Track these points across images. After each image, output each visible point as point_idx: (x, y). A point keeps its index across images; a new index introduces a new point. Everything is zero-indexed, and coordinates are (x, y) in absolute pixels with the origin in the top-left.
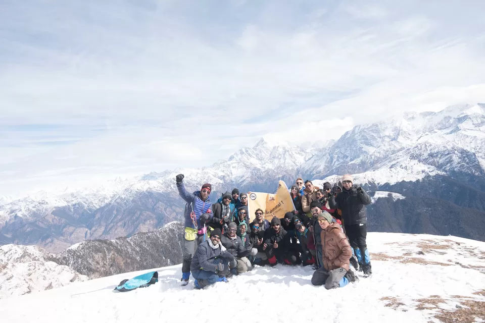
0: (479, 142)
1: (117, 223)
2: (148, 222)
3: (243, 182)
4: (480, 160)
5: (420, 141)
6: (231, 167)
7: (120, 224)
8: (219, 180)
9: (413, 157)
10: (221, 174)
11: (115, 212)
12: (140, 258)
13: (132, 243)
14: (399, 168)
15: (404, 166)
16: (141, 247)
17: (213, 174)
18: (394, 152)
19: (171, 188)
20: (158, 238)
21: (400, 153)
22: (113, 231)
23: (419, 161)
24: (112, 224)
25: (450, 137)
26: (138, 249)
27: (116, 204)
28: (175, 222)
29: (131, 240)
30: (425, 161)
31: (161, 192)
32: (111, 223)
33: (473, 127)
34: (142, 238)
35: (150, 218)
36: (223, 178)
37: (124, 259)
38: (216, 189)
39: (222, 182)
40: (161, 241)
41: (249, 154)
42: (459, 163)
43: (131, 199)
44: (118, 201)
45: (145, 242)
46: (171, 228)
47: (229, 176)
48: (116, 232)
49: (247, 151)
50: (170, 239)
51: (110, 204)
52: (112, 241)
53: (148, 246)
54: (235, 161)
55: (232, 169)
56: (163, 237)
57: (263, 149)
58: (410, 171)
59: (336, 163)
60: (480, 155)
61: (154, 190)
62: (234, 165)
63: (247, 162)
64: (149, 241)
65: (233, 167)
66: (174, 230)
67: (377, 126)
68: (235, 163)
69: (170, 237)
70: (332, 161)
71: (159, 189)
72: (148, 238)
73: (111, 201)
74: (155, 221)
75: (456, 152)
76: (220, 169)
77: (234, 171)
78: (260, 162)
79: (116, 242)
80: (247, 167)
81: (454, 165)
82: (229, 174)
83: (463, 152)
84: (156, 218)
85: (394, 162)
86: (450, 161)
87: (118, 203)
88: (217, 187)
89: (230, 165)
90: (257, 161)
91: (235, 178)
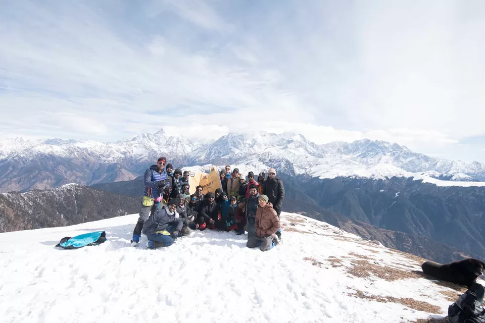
0: (296, 157)
1: (11, 179)
2: (46, 181)
3: (140, 159)
4: (295, 167)
5: (266, 151)
6: (133, 146)
7: (15, 179)
8: (121, 154)
9: (260, 160)
10: (123, 150)
11: (11, 169)
12: (33, 211)
13: (26, 198)
14: (251, 166)
15: (254, 165)
16: (34, 202)
17: (116, 149)
18: (250, 155)
19: (74, 155)
20: (54, 196)
21: (254, 156)
22: (6, 185)
23: (264, 163)
24: (6, 179)
25: (282, 151)
26: (31, 203)
27: (12, 161)
28: (74, 184)
29: (25, 195)
30: (267, 164)
31: (63, 157)
32: (5, 177)
33: (294, 147)
34: (37, 194)
35: (48, 178)
36: (125, 153)
37: (14, 211)
39: (123, 156)
40: (57, 199)
41: (150, 139)
42: (284, 168)
43: (31, 159)
44: (16, 158)
45: (40, 198)
46: (68, 188)
47: (130, 153)
48: (9, 186)
49: (148, 136)
50: (66, 198)
51: (6, 160)
52: (4, 194)
53: (43, 202)
55: (133, 148)
56: (60, 195)
57: (161, 137)
58: (257, 169)
59: (213, 156)
60: (295, 164)
61: (57, 154)
63: (147, 145)
64: (44, 198)
66: (71, 190)
67: (243, 136)
68: (137, 143)
69: (66, 195)
70: (210, 155)
71: (61, 154)
72: (44, 195)
73: (8, 157)
74: (53, 181)
75: (284, 161)
76: (123, 146)
77: (135, 150)
78: (158, 146)
79: (8, 195)
80: (145, 147)
81: (281, 169)
82: (130, 151)
83: (287, 161)
84: (54, 178)
85: (249, 162)
86: (280, 166)
87: (15, 161)
88: (118, 160)
89: (132, 144)
90: (155, 145)
91: (135, 155)
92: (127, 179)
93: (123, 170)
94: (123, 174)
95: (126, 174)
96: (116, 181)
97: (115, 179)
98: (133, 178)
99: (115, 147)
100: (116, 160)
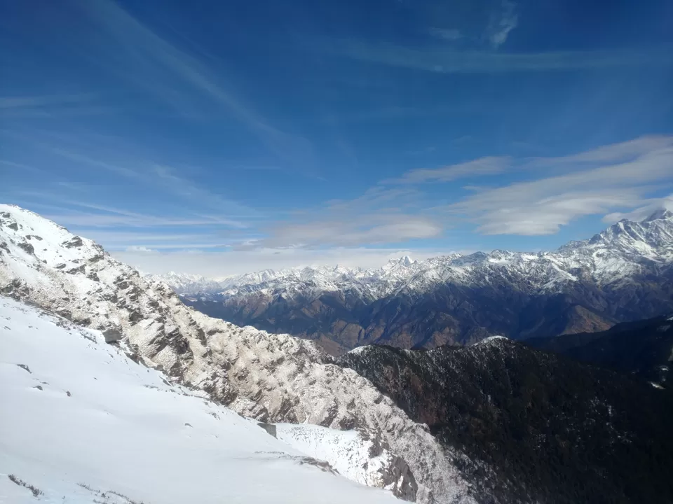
1: (401, 326)
2: (447, 330)
3: (615, 282)
6: (594, 255)
7: (406, 326)
8: (570, 275)
10: (574, 265)
11: (399, 308)
12: (446, 384)
13: (434, 359)
16: (446, 367)
17: (560, 263)
19: (485, 281)
20: (473, 358)
22: (397, 335)
24: (394, 326)
26: (442, 370)
27: (401, 296)
28: (500, 337)
29: (433, 354)
31: (468, 285)
32: (393, 322)
34: (448, 354)
35: (450, 324)
36: (577, 272)
37: (422, 381)
38: (563, 290)
39: (574, 279)
40: (477, 363)
41: (633, 235)
43: (423, 292)
44: (405, 292)
45: (453, 362)
46: (493, 345)
47: (588, 269)
48: (400, 337)
49: (627, 228)
50: (492, 364)
51: (393, 295)
52: (406, 350)
53: (457, 368)
54: (603, 245)
55: (596, 259)
56: (481, 358)
57: (663, 226)
61: (457, 281)
62: (601, 251)
63: (627, 248)
64: (460, 362)
65: (598, 255)
66: (498, 350)
68: (603, 248)
69: (491, 359)
71: (465, 280)
72: (458, 355)
73: (395, 291)
74: (458, 331)
76: (573, 257)
77: (599, 262)
78: (655, 250)
79: (412, 354)
80: (628, 258)
82: (589, 265)
84: (459, 325)
87: (404, 295)
88: (565, 287)
89: (591, 251)
90: (648, 248)
91: (600, 275)
92: (589, 330)
93: (579, 309)
94: (580, 317)
95: (585, 317)
96: (567, 332)
97: (563, 329)
98: (605, 326)
99: (556, 261)
100: (561, 288)
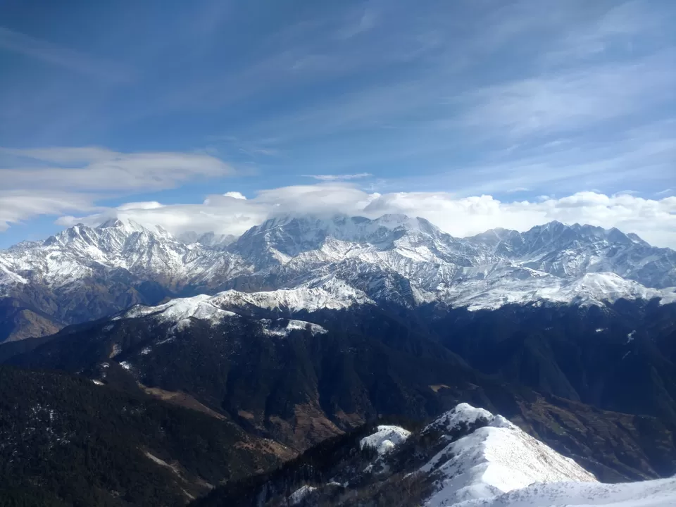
0: (414, 266)
3: (67, 285)
4: (414, 289)
5: (348, 255)
6: (48, 257)
8: (20, 277)
9: (340, 277)
10: (26, 267)
14: (321, 290)
15: (328, 287)
17: (9, 265)
18: (315, 266)
21: (324, 268)
23: (347, 283)
25: (383, 256)
30: (353, 284)
33: (409, 246)
36: (28, 274)
38: (11, 293)
39: (24, 281)
41: (87, 239)
42: (391, 291)
47: (40, 272)
49: (82, 232)
54: (58, 247)
55: (50, 261)
57: (114, 233)
58: (334, 296)
59: (234, 272)
60: (415, 282)
62: (55, 254)
63: (81, 252)
65: (52, 258)
67: (297, 225)
68: (57, 250)
70: (226, 269)
75: (389, 275)
76: (24, 258)
77: (53, 265)
78: (106, 255)
80: (81, 261)
81: (386, 293)
82: (41, 267)
83: (397, 276)
85: (315, 280)
86: (383, 287)
88: (13, 290)
89: (45, 253)
90: (100, 253)
91: (53, 278)
92: (37, 334)
93: (27, 313)
94: (28, 322)
95: (33, 322)
96: (12, 338)
97: (7, 336)
98: (54, 330)
99: (5, 262)
100: (8, 291)
